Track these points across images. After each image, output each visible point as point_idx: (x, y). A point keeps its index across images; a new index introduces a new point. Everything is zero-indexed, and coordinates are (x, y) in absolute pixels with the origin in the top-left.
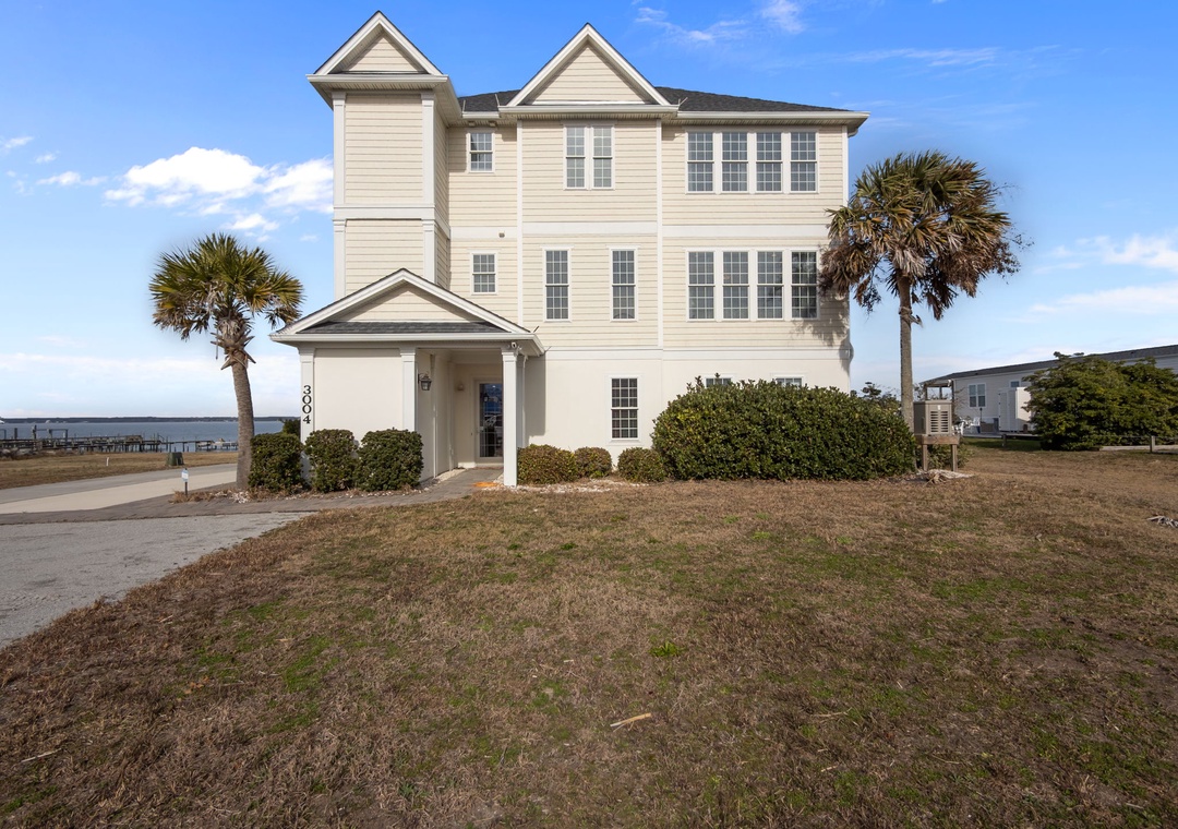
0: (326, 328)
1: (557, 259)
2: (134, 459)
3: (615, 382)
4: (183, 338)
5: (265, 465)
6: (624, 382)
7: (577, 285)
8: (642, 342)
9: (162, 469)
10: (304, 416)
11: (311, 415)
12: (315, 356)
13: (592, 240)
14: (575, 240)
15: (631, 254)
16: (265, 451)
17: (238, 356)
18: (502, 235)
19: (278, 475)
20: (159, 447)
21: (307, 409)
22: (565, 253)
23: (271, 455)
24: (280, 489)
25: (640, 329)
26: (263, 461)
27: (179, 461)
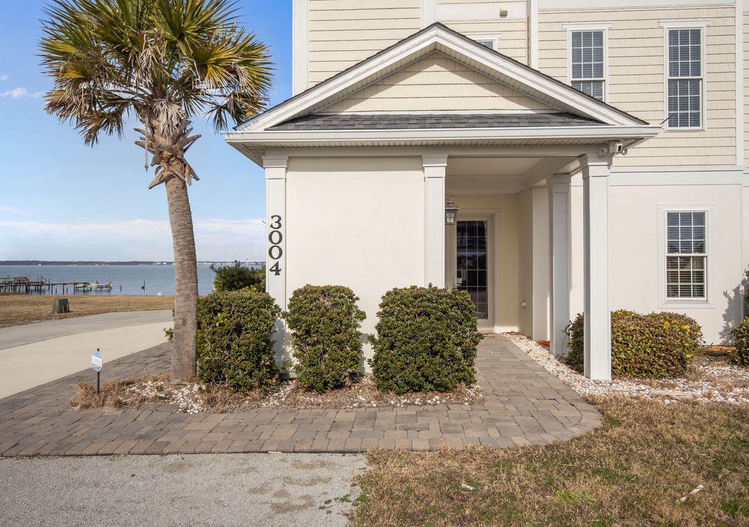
0: (310, 122)
1: (588, 43)
2: (21, 303)
3: (672, 217)
4: (87, 141)
5: (229, 347)
6: (686, 217)
7: (615, 80)
8: (712, 160)
9: (49, 318)
10: (270, 263)
11: (281, 261)
12: (287, 170)
13: (639, 15)
14: (613, 16)
15: (696, 34)
16: (230, 324)
17: (176, 167)
18: (504, 14)
19: (249, 365)
20: (43, 287)
21: (275, 252)
22: (599, 35)
23: (238, 329)
24: (251, 388)
25: (709, 142)
26: (225, 342)
27: (65, 308)
